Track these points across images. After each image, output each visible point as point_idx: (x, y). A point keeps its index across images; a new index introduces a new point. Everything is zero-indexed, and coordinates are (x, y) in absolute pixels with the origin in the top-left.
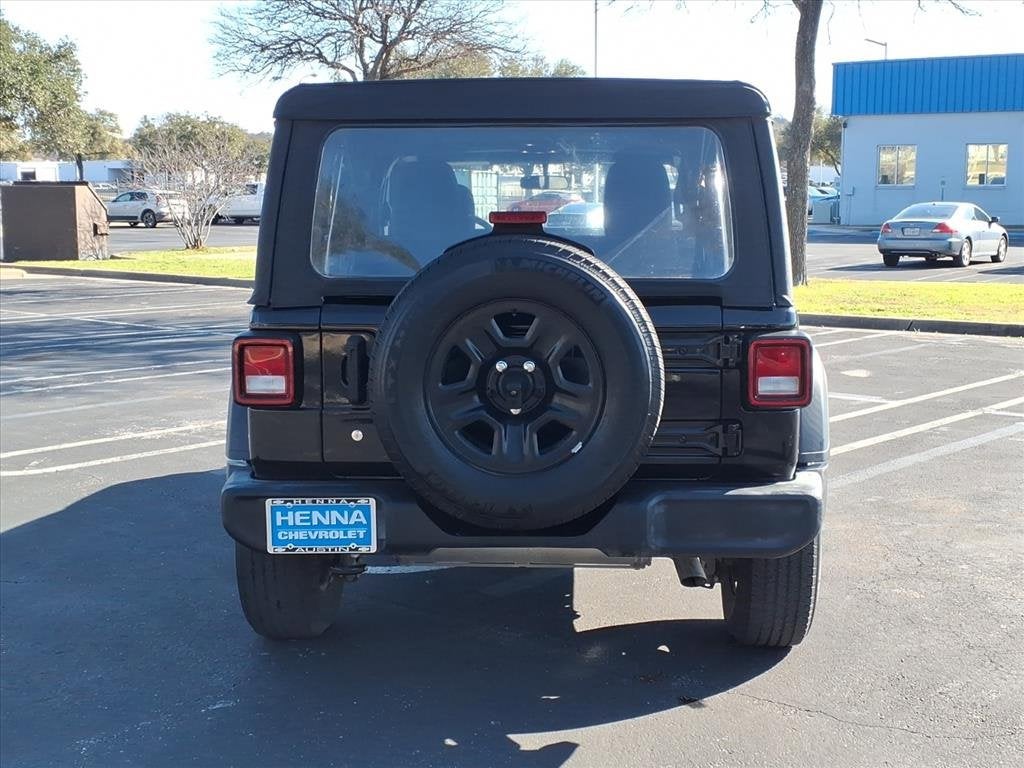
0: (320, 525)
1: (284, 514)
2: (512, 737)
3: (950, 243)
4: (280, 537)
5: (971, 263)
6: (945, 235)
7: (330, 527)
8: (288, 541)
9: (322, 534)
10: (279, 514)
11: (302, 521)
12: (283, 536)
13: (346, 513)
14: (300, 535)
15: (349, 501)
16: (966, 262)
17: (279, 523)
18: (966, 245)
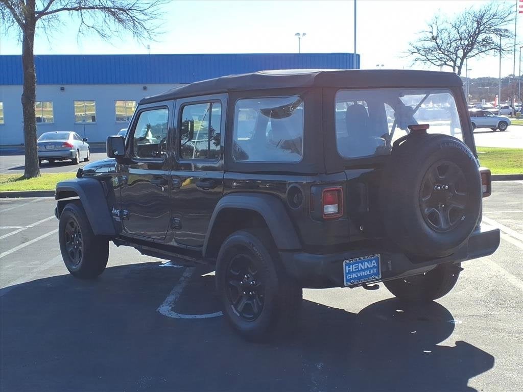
0: (362, 270)
1: (349, 267)
2: (439, 344)
3: (71, 152)
4: (348, 278)
5: (80, 162)
6: (68, 148)
7: (365, 270)
8: (351, 279)
9: (362, 274)
10: (347, 267)
11: (355, 269)
12: (349, 277)
13: (370, 262)
14: (354, 276)
15: (371, 257)
16: (78, 162)
17: (347, 272)
18: (77, 153)
